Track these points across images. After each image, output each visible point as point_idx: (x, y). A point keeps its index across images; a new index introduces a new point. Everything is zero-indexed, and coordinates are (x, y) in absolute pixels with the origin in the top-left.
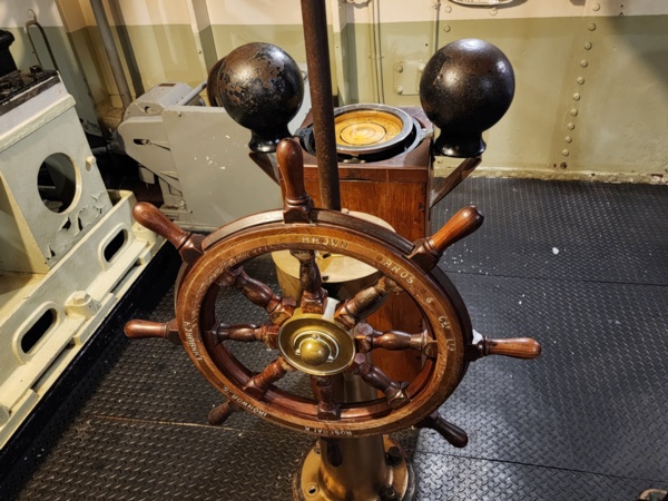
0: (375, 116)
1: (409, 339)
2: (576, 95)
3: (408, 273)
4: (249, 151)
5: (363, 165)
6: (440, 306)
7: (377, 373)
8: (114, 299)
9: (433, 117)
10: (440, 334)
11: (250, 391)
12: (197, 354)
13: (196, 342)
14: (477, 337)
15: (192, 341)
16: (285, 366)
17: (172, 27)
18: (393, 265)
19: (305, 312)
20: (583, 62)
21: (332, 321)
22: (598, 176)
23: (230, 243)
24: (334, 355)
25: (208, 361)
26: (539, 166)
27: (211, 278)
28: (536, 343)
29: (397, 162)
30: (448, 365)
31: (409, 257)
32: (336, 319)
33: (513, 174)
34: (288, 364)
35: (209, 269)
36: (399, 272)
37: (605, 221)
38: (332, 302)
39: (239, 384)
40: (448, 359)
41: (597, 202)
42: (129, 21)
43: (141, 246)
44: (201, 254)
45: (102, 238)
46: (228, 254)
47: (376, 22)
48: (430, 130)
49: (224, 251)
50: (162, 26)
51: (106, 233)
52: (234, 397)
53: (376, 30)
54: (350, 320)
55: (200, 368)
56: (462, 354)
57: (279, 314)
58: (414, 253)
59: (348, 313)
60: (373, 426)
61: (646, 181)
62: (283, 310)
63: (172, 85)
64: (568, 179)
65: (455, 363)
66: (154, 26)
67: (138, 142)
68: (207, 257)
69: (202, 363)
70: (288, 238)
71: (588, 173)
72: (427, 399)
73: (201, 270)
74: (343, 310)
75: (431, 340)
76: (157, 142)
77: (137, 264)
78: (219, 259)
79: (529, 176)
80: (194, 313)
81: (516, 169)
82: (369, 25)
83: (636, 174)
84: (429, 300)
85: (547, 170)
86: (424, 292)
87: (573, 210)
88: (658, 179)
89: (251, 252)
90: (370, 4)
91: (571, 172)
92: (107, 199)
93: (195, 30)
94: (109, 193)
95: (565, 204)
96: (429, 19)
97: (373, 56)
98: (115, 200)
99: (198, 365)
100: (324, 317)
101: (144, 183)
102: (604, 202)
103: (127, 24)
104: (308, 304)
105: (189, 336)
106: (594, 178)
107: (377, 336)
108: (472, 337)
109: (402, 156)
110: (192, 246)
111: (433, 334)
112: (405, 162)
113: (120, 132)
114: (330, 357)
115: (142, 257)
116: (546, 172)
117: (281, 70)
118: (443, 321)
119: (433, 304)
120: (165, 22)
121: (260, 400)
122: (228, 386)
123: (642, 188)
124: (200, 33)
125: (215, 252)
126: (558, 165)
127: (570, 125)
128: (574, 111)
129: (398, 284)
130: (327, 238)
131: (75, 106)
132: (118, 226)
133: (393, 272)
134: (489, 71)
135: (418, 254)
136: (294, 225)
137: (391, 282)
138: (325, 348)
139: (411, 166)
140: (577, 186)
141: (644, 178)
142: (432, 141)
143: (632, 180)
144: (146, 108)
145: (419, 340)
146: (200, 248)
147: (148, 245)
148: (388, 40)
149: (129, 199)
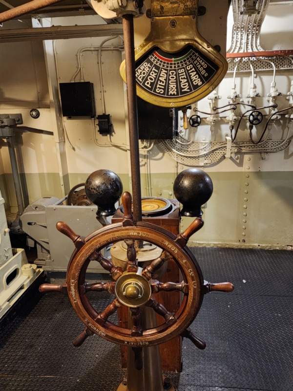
0: (154, 201)
1: (176, 285)
2: (245, 206)
3: (175, 248)
4: (96, 216)
5: (150, 218)
6: (188, 264)
7: (161, 307)
8: (8, 305)
9: (180, 199)
10: (189, 279)
11: (98, 321)
12: (75, 298)
13: (75, 291)
14: (206, 283)
15: (73, 292)
16: (117, 304)
17: (49, 174)
18: (168, 244)
19: (129, 272)
20: (246, 191)
21: (141, 275)
22: (261, 246)
23: (98, 237)
24: (141, 295)
25: (79, 303)
26: (232, 241)
27: (88, 255)
28: (232, 285)
29: (165, 217)
30: (194, 297)
31: (175, 241)
32: (143, 275)
33: (219, 246)
34: (119, 302)
35: (88, 250)
36: (171, 247)
37: (267, 267)
38: (140, 269)
39: (93, 317)
40: (194, 292)
41: (263, 258)
42: (27, 171)
43: (25, 278)
44: (85, 244)
45: (7, 271)
46: (97, 242)
47: (149, 173)
48: (179, 205)
49: (95, 241)
50: (44, 174)
51: (9, 269)
52: (90, 324)
53: (149, 176)
54: (149, 275)
55: (75, 308)
56: (199, 290)
57: (116, 273)
58: (177, 239)
59: (149, 271)
60: (159, 337)
61: (285, 248)
62: (118, 272)
63: (50, 198)
64: (247, 248)
65: (197, 295)
66: (39, 174)
67: (29, 224)
68: (87, 245)
69: (76, 304)
70: (124, 233)
71: (256, 245)
72: (185, 318)
73: (84, 251)
74: (146, 270)
75: (186, 284)
76: (40, 224)
77: (22, 288)
78: (93, 245)
79: (227, 246)
80: (77, 274)
81: (220, 243)
82: (145, 174)
83: (279, 245)
84: (184, 261)
85: (236, 243)
86: (181, 257)
87: (251, 262)
88: (291, 247)
89: (107, 241)
90: (146, 165)
91: (248, 244)
92: (11, 252)
93: (61, 175)
94: (12, 250)
95: (247, 259)
96: (173, 172)
97: (147, 188)
98: (14, 253)
99: (74, 305)
100: (137, 274)
101: (28, 247)
102: (266, 258)
103: (25, 172)
104: (130, 267)
105: (72, 288)
106: (259, 247)
107: (161, 285)
108: (203, 282)
109: (167, 215)
110: (80, 240)
111: (186, 281)
112: (168, 217)
113: (21, 219)
114: (140, 295)
115: (25, 283)
116: (236, 244)
117: (114, 179)
118: (190, 272)
119: (186, 263)
120: (45, 171)
121: (102, 326)
122: (88, 318)
123: (283, 252)
124: (63, 176)
125: (92, 241)
126: (241, 241)
127: (244, 220)
128: (245, 214)
129: (171, 254)
130: (141, 232)
131: (4, 204)
132: (14, 266)
133: (168, 248)
134: (202, 179)
135: (179, 239)
136: (127, 227)
137: (168, 254)
138: (137, 290)
139: (171, 218)
140: (252, 251)
141: (284, 247)
142: (180, 210)
143: (278, 248)
144: (36, 207)
145: (180, 285)
146: (84, 241)
147: (29, 278)
148: (154, 181)
149: (22, 252)
